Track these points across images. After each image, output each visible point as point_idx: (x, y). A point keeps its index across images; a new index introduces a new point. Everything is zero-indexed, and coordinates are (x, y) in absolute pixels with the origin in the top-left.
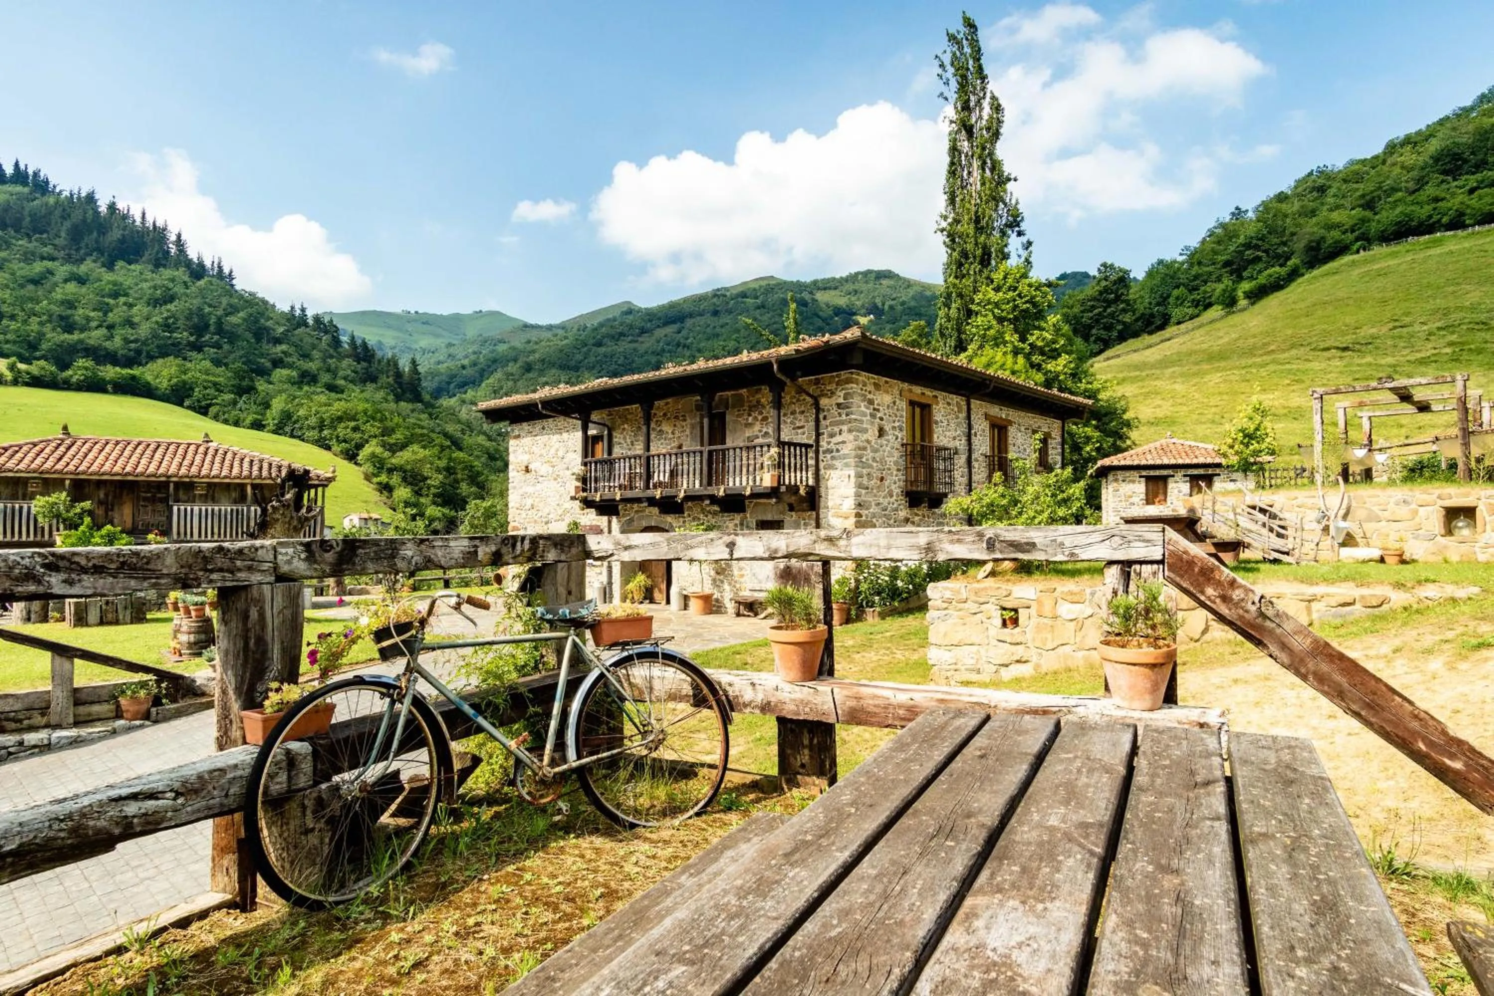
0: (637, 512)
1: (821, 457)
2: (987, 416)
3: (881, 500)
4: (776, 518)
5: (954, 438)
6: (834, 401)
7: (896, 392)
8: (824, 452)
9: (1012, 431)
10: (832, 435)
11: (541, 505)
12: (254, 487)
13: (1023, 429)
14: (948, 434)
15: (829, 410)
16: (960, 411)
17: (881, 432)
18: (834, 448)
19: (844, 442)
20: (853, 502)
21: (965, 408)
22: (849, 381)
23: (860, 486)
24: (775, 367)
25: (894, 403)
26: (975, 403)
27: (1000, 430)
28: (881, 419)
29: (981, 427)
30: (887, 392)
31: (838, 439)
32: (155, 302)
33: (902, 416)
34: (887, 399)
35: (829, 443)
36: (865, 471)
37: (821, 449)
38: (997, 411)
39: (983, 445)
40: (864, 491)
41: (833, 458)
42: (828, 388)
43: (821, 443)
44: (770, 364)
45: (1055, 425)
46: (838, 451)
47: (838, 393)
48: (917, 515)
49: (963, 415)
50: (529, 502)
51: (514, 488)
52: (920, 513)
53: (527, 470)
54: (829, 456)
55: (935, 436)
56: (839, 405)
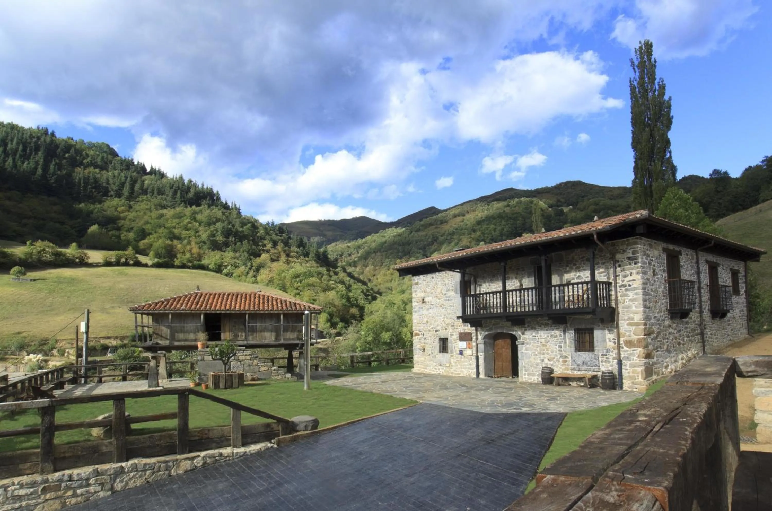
0: (494, 324)
1: (618, 289)
2: (707, 262)
3: (656, 315)
4: (588, 327)
5: (691, 275)
6: (625, 255)
7: (661, 249)
8: (620, 287)
9: (720, 269)
10: (625, 276)
11: (433, 322)
12: (285, 315)
13: (725, 268)
14: (688, 273)
15: (622, 261)
16: (693, 259)
17: (655, 274)
18: (627, 284)
19: (634, 280)
20: (642, 317)
21: (695, 256)
22: (636, 243)
23: (645, 306)
24: (595, 237)
25: (660, 255)
26: (700, 253)
27: (713, 269)
28: (654, 266)
29: (704, 268)
30: (656, 249)
31: (629, 278)
32: (209, 224)
33: (664, 263)
34: (656, 253)
35: (623, 281)
36: (647, 297)
37: (618, 285)
38: (711, 258)
39: (705, 279)
40: (647, 310)
41: (627, 290)
42: (621, 248)
43: (618, 281)
44: (592, 235)
45: (741, 265)
46: (630, 285)
47: (628, 251)
48: (674, 323)
49: (694, 261)
50: (425, 320)
51: (416, 312)
52: (676, 321)
53: (423, 301)
54: (623, 289)
55: (682, 274)
56: (629, 258)
